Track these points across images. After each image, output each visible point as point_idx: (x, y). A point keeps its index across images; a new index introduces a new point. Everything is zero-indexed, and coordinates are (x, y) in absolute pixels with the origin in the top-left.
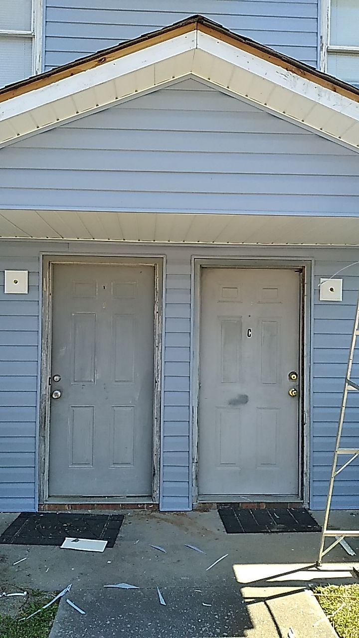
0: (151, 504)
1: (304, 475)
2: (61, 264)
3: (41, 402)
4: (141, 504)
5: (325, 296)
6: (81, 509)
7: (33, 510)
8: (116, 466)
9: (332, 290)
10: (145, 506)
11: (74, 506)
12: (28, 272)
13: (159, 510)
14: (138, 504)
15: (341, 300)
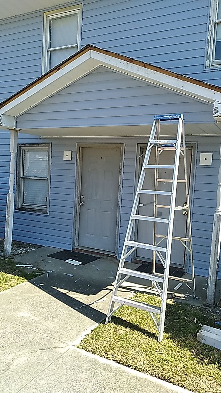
0: (114, 256)
1: (185, 255)
2: (85, 148)
3: (75, 206)
4: (110, 255)
5: (202, 162)
6: (87, 252)
7: (70, 250)
8: (104, 237)
9: (206, 159)
10: (112, 256)
11: (85, 251)
12: (72, 151)
13: (117, 259)
14: (109, 255)
15: (211, 165)
